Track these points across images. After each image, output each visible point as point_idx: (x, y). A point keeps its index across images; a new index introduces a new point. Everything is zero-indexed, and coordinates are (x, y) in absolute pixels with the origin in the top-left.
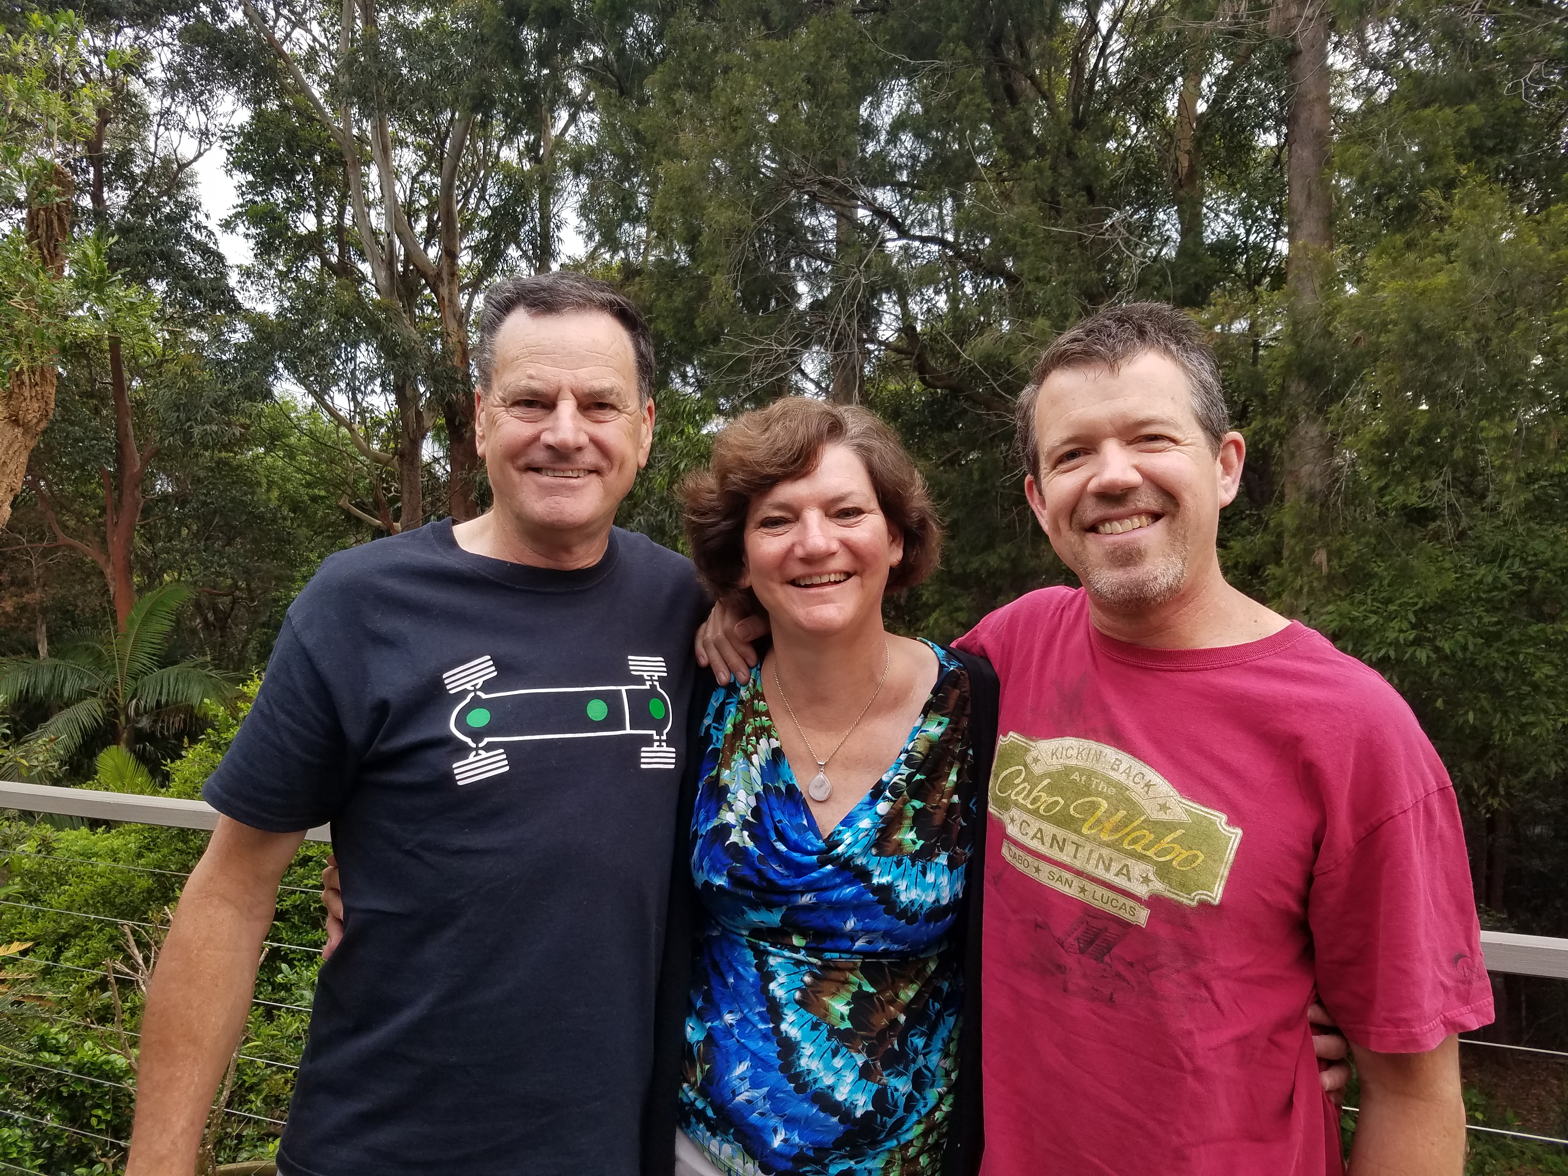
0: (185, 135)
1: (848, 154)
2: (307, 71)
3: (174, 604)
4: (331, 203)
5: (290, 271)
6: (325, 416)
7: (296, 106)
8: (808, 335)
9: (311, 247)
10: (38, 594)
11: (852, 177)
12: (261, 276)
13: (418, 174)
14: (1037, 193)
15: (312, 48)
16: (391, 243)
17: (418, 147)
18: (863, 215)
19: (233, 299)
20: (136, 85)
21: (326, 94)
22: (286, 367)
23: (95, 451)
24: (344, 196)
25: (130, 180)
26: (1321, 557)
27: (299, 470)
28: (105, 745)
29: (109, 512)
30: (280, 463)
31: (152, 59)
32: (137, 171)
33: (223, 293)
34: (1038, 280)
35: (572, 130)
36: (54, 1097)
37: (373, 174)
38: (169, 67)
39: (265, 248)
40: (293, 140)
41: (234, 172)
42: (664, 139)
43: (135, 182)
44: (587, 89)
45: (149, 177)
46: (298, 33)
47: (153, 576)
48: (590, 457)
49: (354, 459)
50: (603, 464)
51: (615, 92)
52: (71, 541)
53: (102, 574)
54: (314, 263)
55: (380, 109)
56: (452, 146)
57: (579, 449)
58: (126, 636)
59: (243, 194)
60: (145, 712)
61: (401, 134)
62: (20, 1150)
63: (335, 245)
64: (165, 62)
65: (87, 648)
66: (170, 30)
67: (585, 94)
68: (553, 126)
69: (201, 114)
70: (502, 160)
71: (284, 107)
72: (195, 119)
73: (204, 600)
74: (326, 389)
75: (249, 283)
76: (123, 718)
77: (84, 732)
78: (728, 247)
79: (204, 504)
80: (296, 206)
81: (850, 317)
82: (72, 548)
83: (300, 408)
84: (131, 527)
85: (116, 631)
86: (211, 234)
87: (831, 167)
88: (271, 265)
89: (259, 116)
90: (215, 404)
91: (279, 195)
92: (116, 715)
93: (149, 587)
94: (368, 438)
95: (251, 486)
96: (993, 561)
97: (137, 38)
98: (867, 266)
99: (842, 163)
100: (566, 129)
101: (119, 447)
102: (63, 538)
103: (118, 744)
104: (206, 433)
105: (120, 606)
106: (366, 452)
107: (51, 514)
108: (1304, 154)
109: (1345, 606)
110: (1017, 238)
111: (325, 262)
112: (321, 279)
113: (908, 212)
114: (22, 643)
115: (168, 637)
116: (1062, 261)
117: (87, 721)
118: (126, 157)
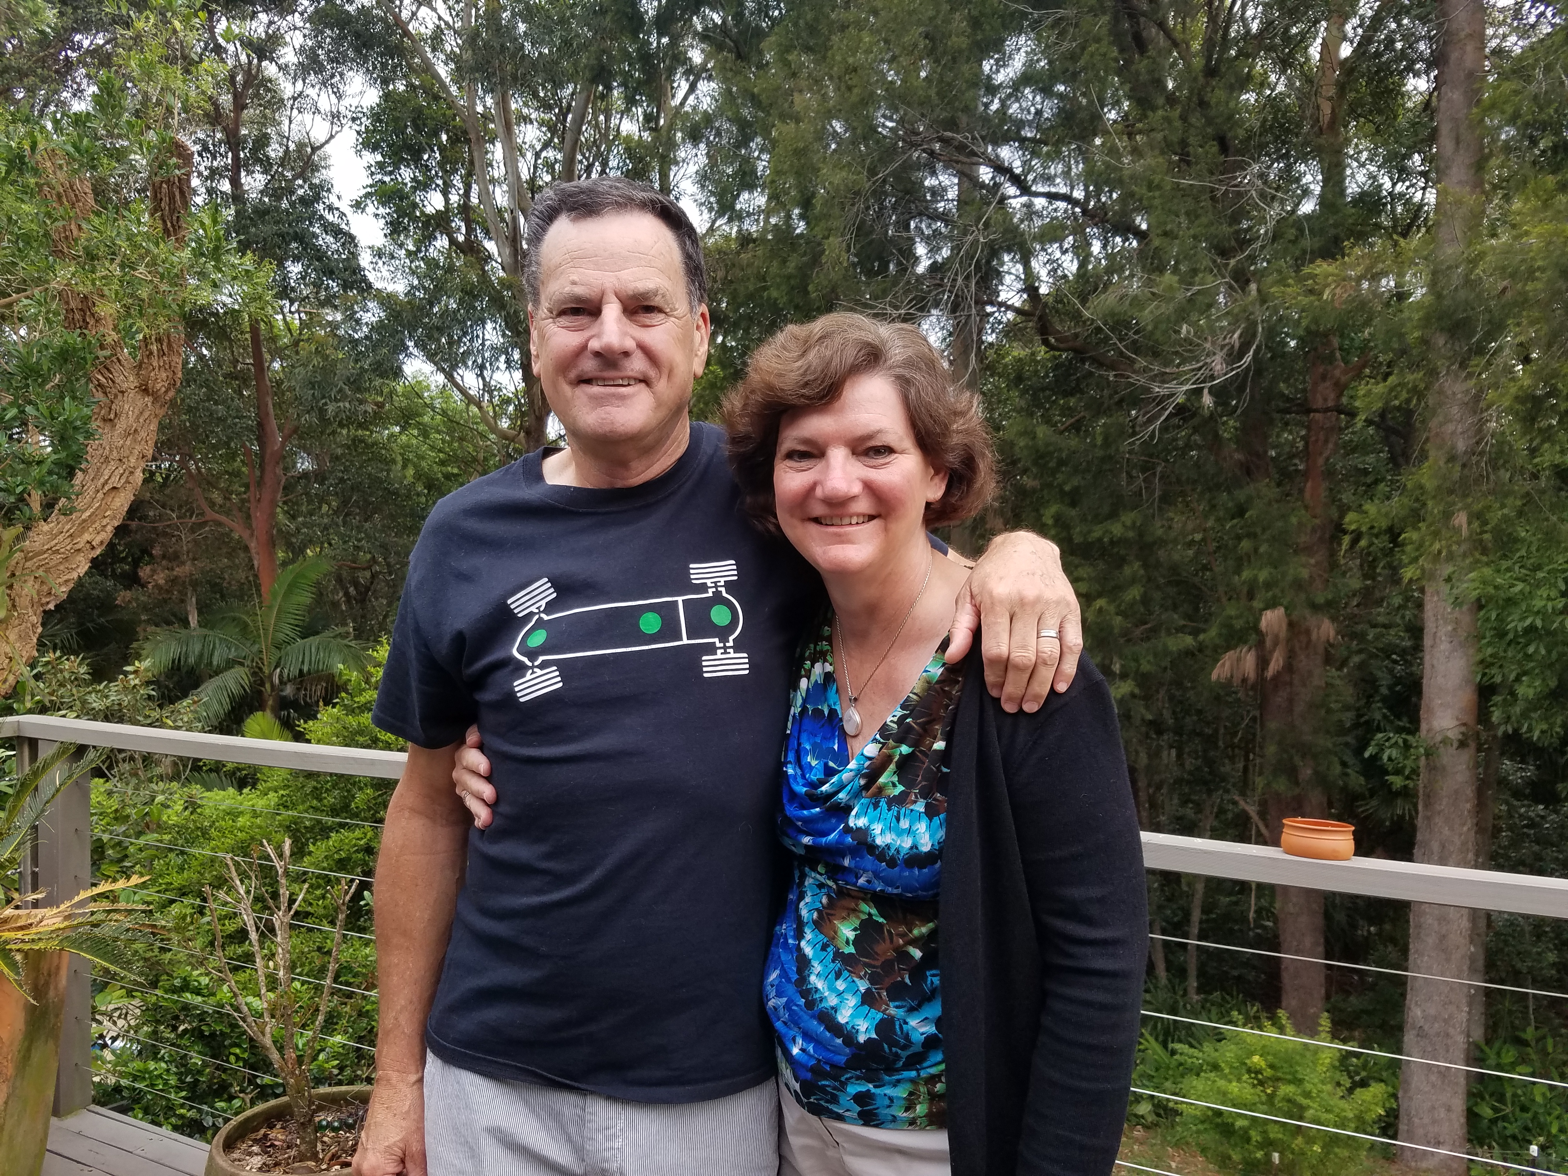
0: (318, 117)
1: (966, 109)
2: (434, 50)
3: (314, 576)
4: (457, 181)
5: (419, 250)
6: (457, 395)
7: (421, 86)
8: (924, 298)
9: (438, 226)
10: (187, 568)
11: (971, 132)
12: (392, 257)
13: (541, 150)
14: (1167, 147)
15: (438, 27)
16: (515, 220)
17: (542, 123)
18: (985, 174)
19: (364, 279)
20: (270, 69)
21: (452, 73)
22: (416, 345)
23: (238, 429)
24: (470, 174)
25: (266, 165)
26: (1461, 519)
27: (432, 448)
28: (252, 710)
29: (252, 489)
30: (414, 441)
31: (286, 44)
32: (273, 155)
33: (354, 273)
34: (1166, 234)
35: (691, 100)
36: (197, 1034)
37: (497, 152)
38: (302, 50)
39: (395, 229)
40: (419, 118)
41: (364, 153)
42: (780, 101)
43: (271, 165)
44: (708, 57)
45: (284, 161)
46: (424, 11)
47: (298, 551)
48: (637, 364)
49: (483, 436)
50: (652, 373)
51: (731, 56)
52: (217, 516)
53: (246, 549)
54: (442, 242)
55: (502, 83)
56: (574, 120)
57: (626, 354)
58: (270, 608)
59: (372, 174)
60: (289, 680)
61: (525, 111)
62: (166, 1083)
63: (463, 224)
64: (297, 47)
65: (234, 619)
66: (302, 14)
67: (705, 64)
68: (673, 96)
69: (333, 97)
70: (624, 134)
71: (410, 86)
72: (326, 101)
73: (344, 574)
74: (454, 367)
75: (380, 263)
76: (268, 686)
77: (232, 698)
78: (843, 209)
79: (342, 480)
80: (423, 185)
81: (967, 278)
82: (219, 524)
83: (433, 387)
84: (273, 504)
85: (260, 603)
86: (343, 215)
87: (952, 124)
88: (401, 246)
89: (387, 96)
90: (348, 381)
91: (406, 174)
92: (262, 684)
93: (293, 561)
94: (496, 416)
95: (387, 464)
96: (1116, 529)
97: (271, 23)
98: (987, 225)
99: (963, 119)
100: (685, 98)
101: (260, 425)
102: (210, 514)
103: (264, 710)
104: (339, 411)
105: (264, 579)
106: (494, 429)
107: (198, 491)
108: (1455, 95)
109: (1487, 571)
110: (1144, 190)
111: (453, 241)
112: (449, 257)
113: (1031, 169)
114: (175, 615)
115: (310, 609)
116: (1193, 215)
117: (235, 689)
118: (262, 141)
